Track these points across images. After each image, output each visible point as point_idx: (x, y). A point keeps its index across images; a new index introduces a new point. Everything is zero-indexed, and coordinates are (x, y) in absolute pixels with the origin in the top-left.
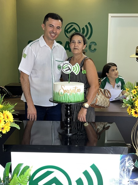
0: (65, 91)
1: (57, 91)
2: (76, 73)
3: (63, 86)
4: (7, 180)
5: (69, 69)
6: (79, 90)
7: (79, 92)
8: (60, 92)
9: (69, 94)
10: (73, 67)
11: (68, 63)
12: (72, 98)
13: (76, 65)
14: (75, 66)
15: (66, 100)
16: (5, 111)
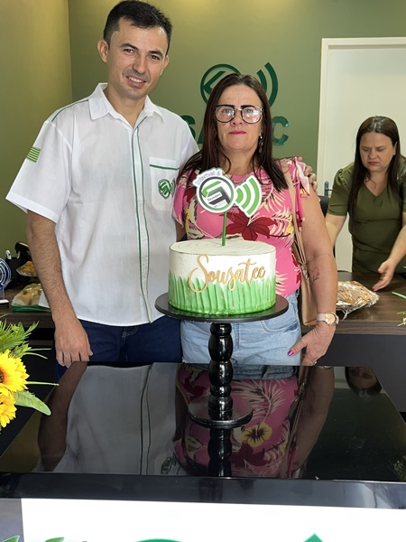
0: (210, 276)
1: (180, 274)
2: (249, 212)
5: (225, 197)
6: (259, 272)
7: (259, 280)
10: (239, 191)
11: (221, 176)
12: (236, 300)
13: (247, 182)
14: (246, 187)
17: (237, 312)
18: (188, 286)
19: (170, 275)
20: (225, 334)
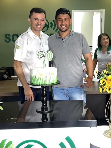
0: (41, 75)
5: (44, 56)
6: (53, 74)
10: (47, 54)
12: (47, 81)
13: (49, 52)
14: (49, 53)
17: (48, 84)
18: (36, 78)
19: (31, 76)
20: (45, 90)
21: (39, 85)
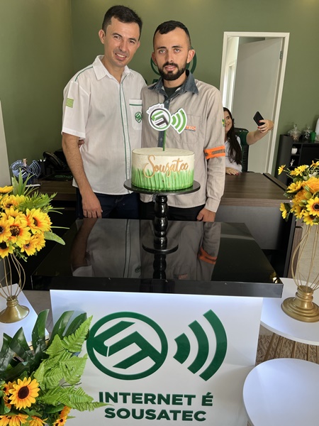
0: (156, 168)
1: (138, 167)
2: (179, 131)
3: (152, 158)
4: (41, 345)
5: (165, 121)
6: (184, 166)
7: (184, 171)
8: (146, 170)
9: (163, 174)
10: (174, 118)
11: (163, 108)
12: (171, 182)
13: (179, 112)
14: (178, 115)
15: (157, 186)
16: (30, 210)
17: (171, 189)
18: (143, 174)
20: (164, 203)
21: (151, 193)
